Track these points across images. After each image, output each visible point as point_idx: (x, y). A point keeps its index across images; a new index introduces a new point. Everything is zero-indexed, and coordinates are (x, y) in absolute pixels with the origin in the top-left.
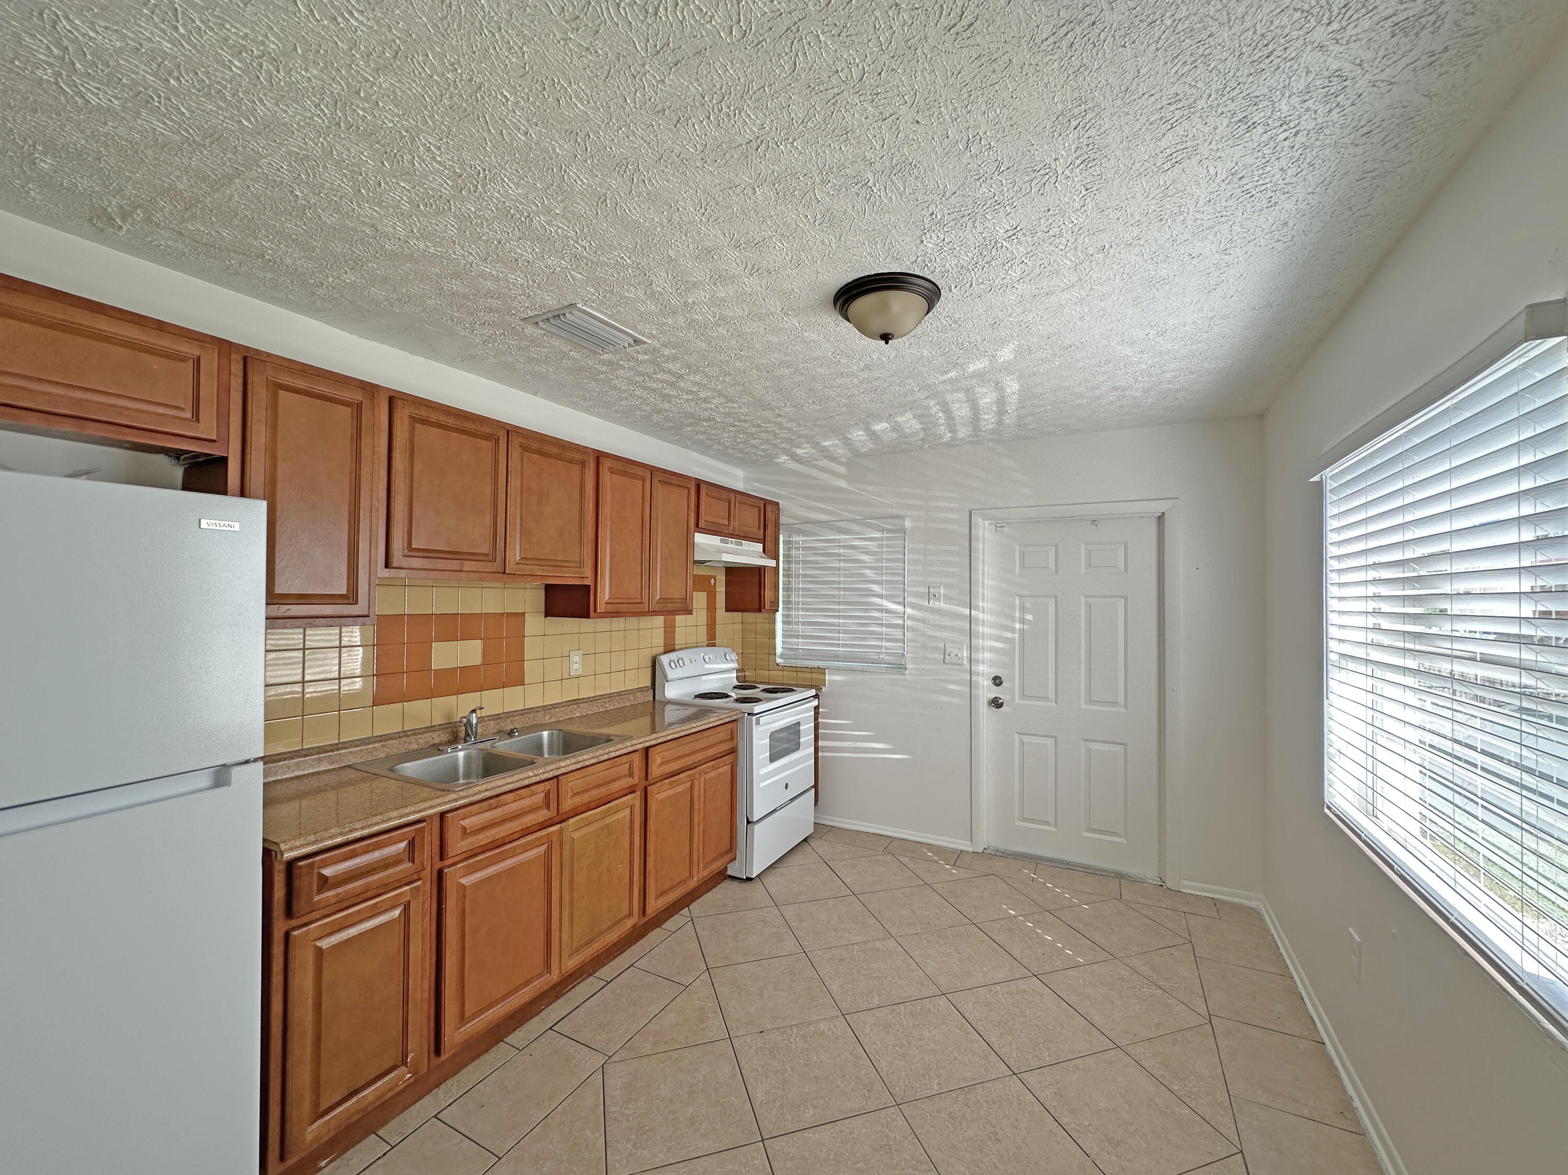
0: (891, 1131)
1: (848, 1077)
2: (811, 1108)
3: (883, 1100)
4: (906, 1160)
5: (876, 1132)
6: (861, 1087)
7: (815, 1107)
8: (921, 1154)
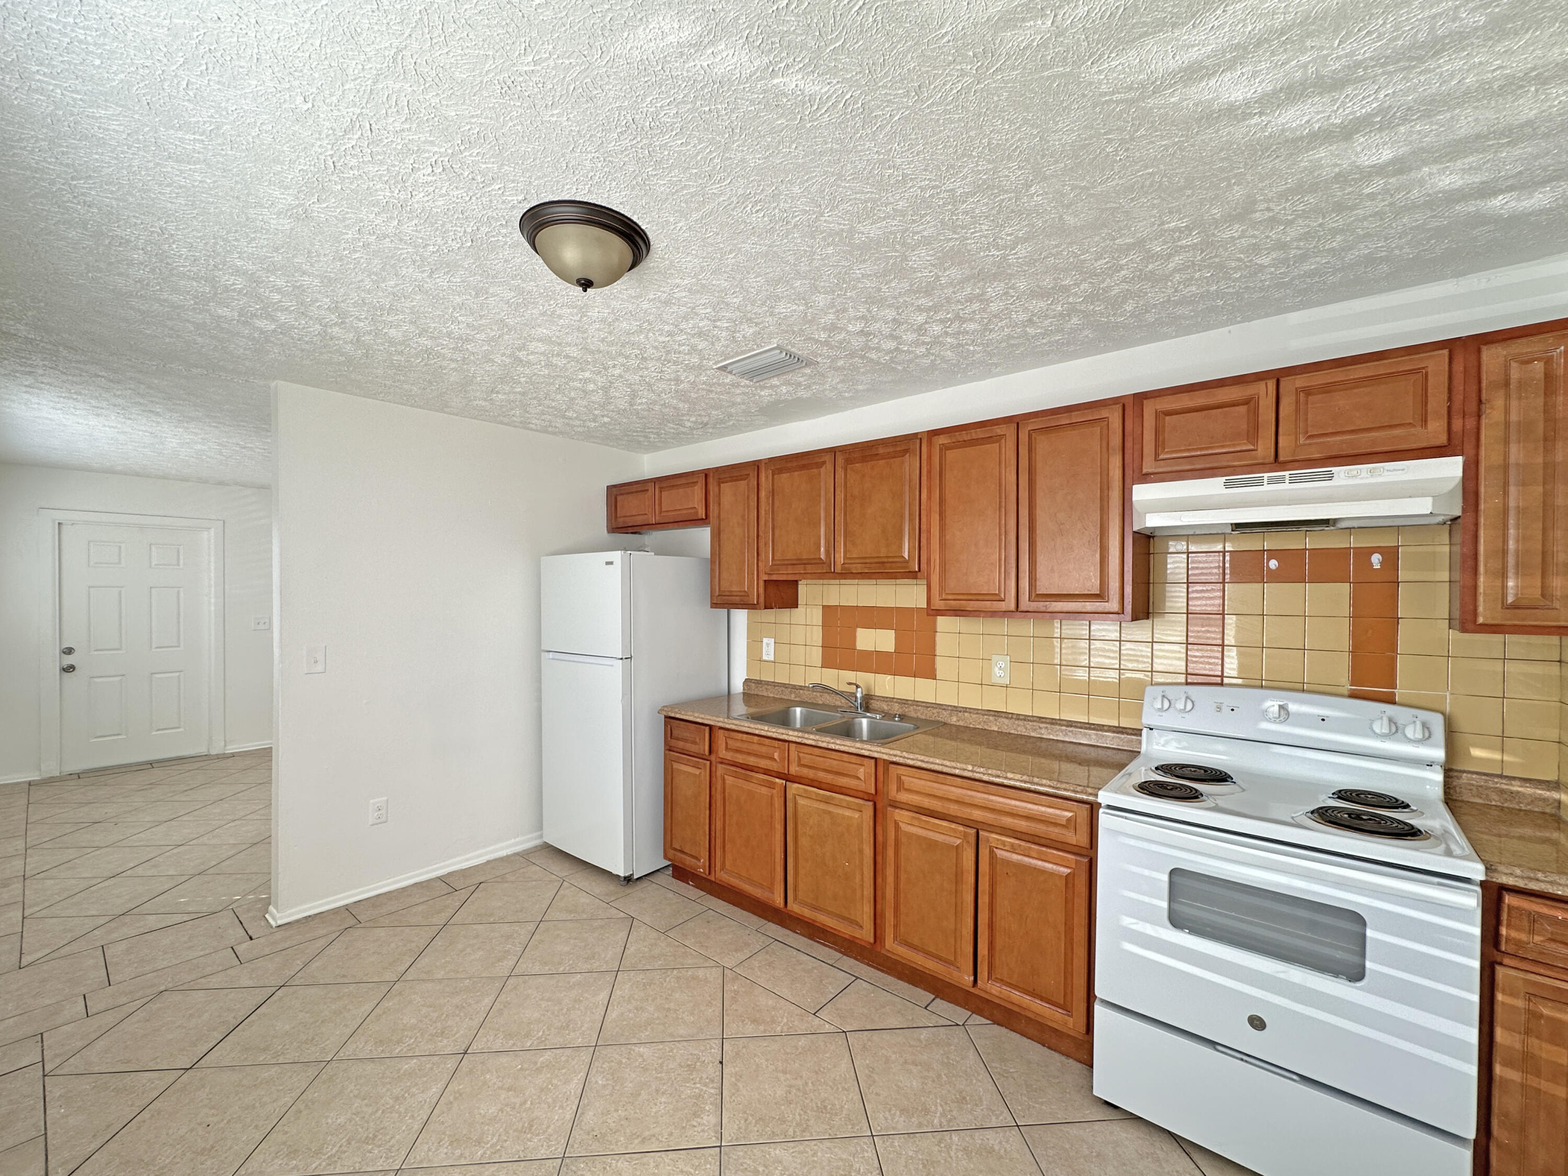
0: (540, 1140)
1: (622, 1122)
2: (604, 1083)
3: (576, 1146)
4: (506, 1141)
5: (548, 1127)
6: (603, 1131)
7: (604, 1086)
8: (500, 1156)
